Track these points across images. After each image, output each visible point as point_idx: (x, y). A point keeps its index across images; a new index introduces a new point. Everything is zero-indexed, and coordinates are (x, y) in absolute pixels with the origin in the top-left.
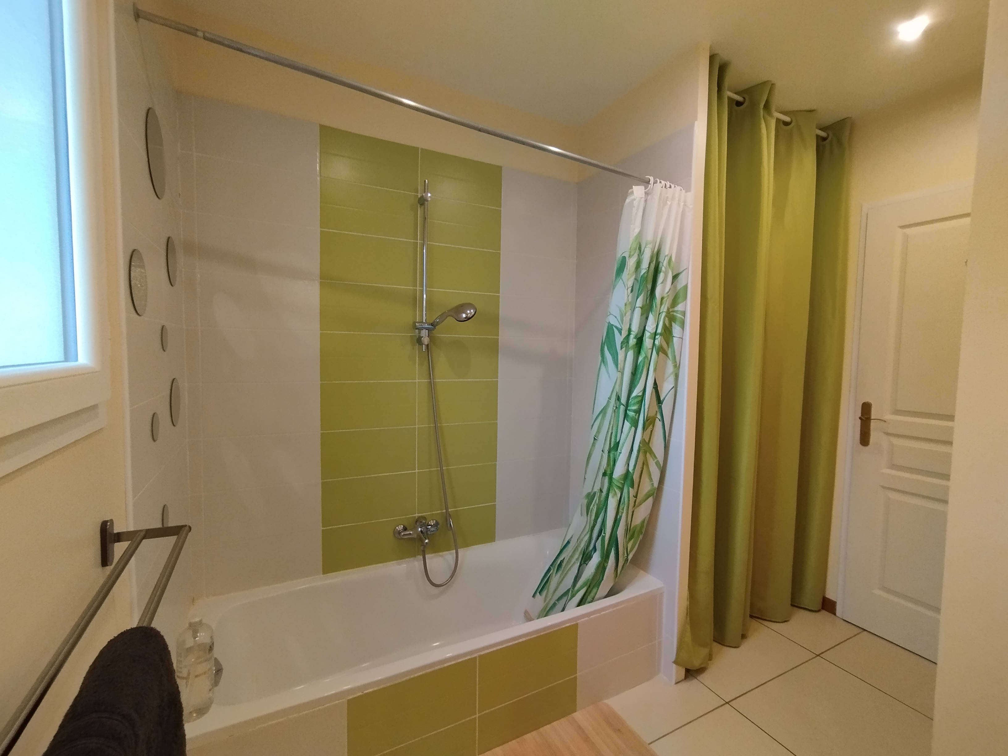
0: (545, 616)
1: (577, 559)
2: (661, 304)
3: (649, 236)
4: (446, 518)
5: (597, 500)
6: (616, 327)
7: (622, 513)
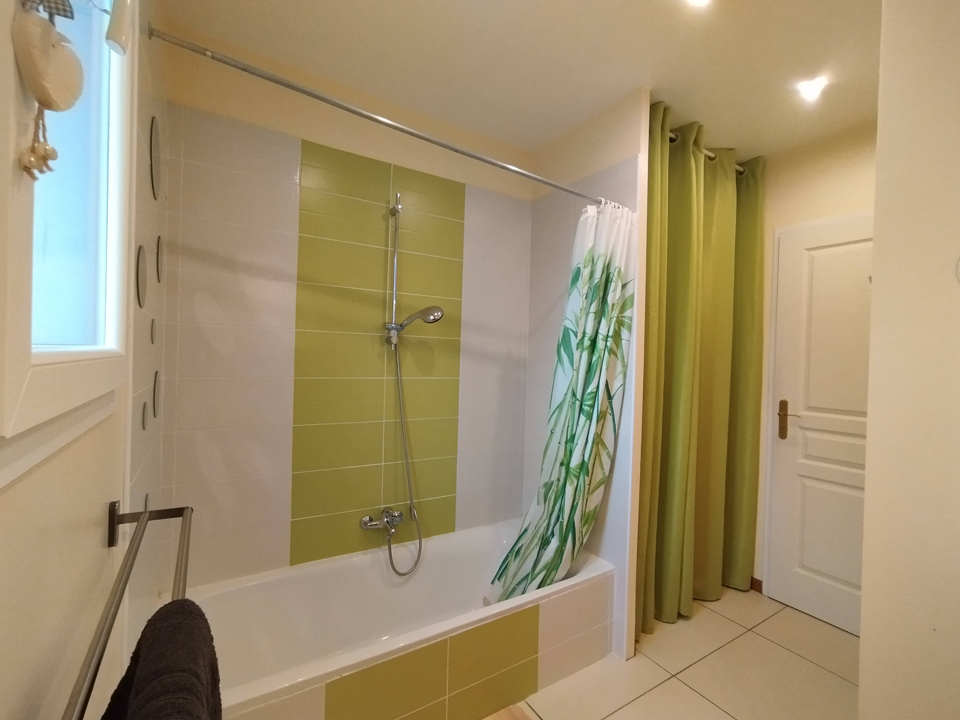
0: (506, 599)
1: (536, 545)
2: (612, 310)
3: (601, 250)
4: (410, 508)
5: (555, 488)
6: (571, 330)
7: (579, 501)
